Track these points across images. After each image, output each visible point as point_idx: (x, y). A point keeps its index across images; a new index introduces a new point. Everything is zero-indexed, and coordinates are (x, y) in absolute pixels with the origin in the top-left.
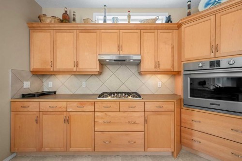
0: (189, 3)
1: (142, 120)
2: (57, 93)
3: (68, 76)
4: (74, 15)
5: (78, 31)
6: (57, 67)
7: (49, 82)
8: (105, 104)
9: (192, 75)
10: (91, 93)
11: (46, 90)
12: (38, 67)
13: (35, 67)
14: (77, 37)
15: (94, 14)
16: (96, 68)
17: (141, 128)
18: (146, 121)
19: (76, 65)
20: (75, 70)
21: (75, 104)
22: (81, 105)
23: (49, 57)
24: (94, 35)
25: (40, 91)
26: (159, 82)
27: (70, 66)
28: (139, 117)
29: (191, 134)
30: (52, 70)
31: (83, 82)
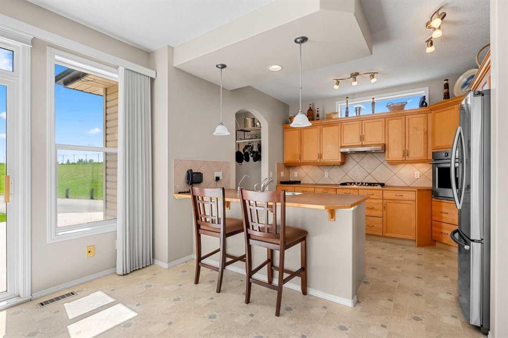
0: (446, 82)
1: (381, 207)
2: (301, 183)
3: (310, 167)
4: (318, 111)
5: (321, 126)
6: (304, 159)
7: (295, 173)
8: (345, 191)
9: (441, 164)
10: (333, 183)
11: (292, 179)
12: (289, 160)
13: (287, 160)
14: (321, 131)
15: (337, 102)
16: (338, 159)
17: (379, 213)
18: (384, 208)
19: (320, 156)
20: (319, 161)
21: (321, 190)
22: (326, 190)
23: (297, 152)
24: (335, 128)
25: (288, 180)
26: (416, 173)
27: (314, 158)
28: (377, 204)
29: (440, 227)
30: (300, 162)
31: (326, 173)
